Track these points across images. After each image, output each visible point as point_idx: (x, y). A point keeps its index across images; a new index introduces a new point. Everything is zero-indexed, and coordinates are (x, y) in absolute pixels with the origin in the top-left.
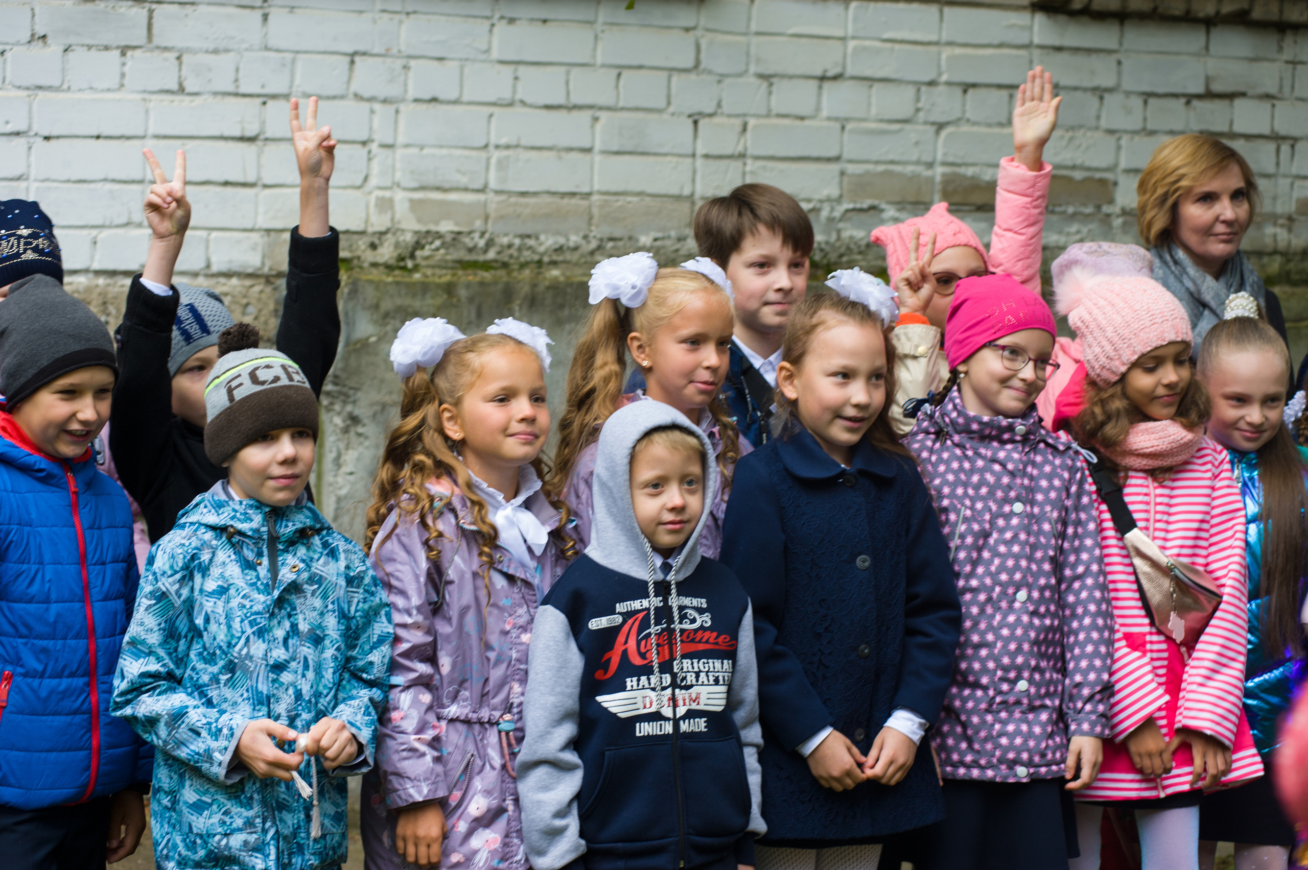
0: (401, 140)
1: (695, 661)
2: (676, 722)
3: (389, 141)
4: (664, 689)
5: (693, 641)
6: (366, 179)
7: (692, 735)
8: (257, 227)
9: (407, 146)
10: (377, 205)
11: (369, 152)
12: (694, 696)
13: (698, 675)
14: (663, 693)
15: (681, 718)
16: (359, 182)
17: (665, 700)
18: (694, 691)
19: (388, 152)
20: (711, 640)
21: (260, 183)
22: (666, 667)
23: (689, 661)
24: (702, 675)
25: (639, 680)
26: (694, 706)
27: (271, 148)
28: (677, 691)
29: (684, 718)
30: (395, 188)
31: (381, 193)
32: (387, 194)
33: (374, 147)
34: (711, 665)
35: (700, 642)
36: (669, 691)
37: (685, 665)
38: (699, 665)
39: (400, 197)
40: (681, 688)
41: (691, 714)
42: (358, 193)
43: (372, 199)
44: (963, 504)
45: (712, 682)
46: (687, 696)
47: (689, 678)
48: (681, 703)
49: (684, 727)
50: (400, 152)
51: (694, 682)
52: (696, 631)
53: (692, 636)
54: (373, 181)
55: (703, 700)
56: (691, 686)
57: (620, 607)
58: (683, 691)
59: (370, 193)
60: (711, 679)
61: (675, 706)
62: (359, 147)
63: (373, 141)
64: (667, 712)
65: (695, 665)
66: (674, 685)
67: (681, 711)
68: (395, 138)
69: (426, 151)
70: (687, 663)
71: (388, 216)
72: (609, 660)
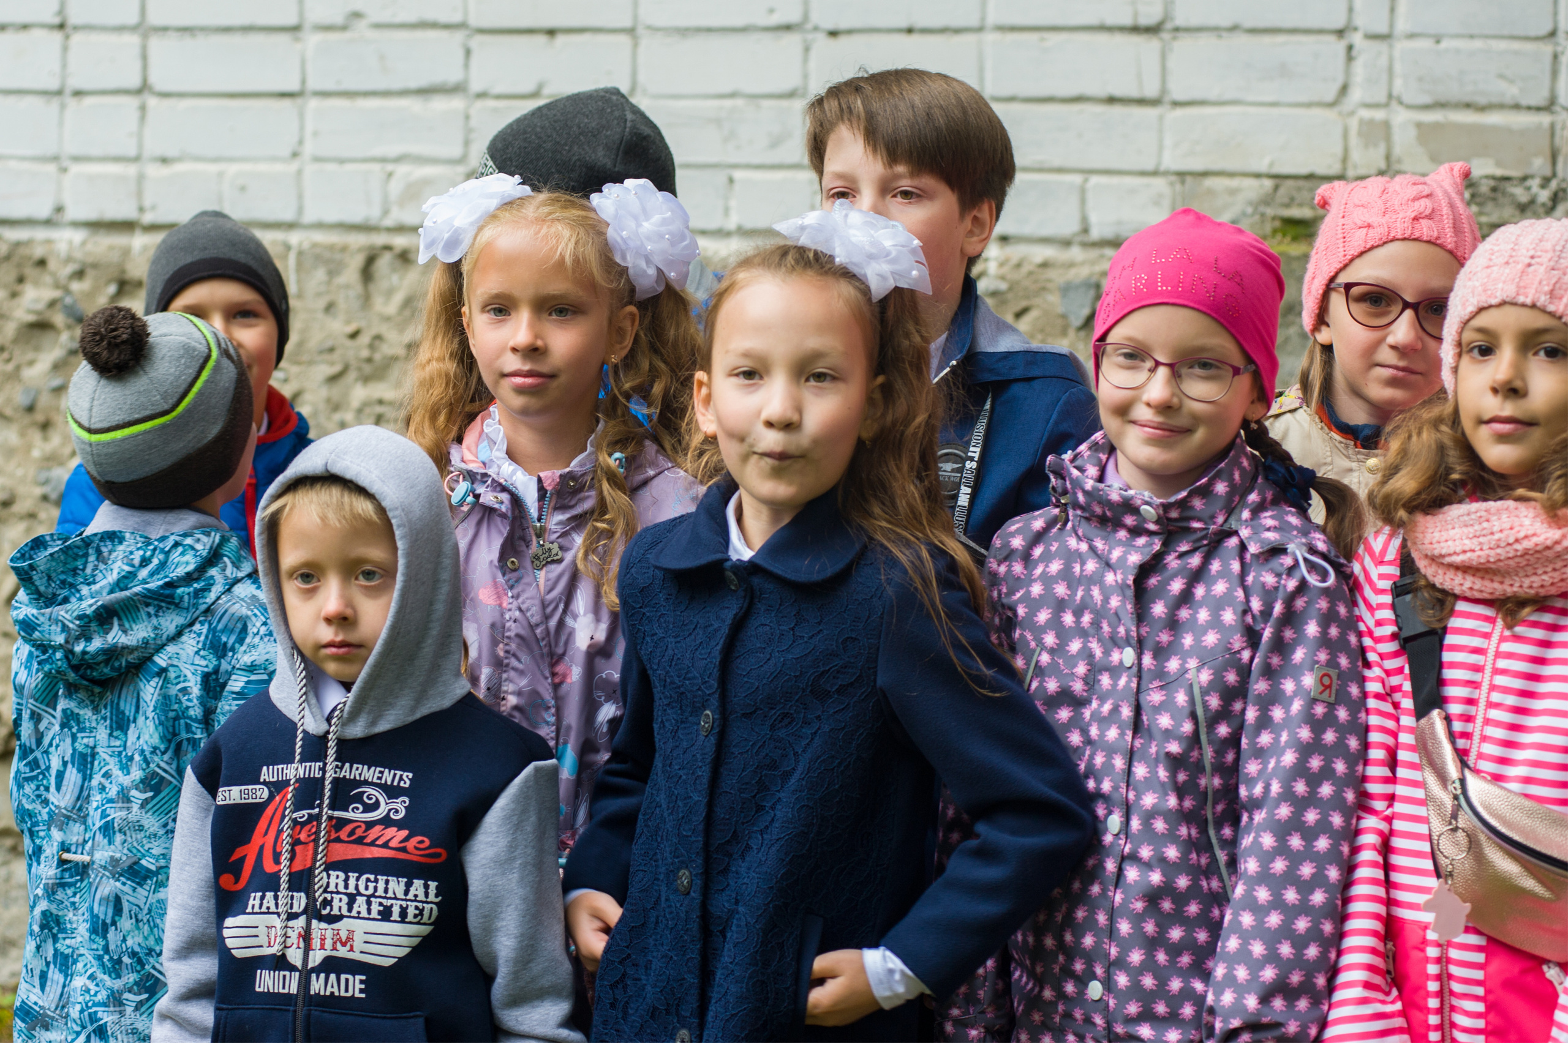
0: (1402, 25)
1: (353, 876)
2: (306, 975)
3: (1382, 28)
4: (292, 916)
5: (360, 841)
6: (1344, 89)
7: (331, 1002)
8: (1163, 168)
9: (1412, 36)
10: (1360, 134)
11: (1350, 48)
12: (344, 935)
13: (352, 899)
14: (291, 923)
15: (313, 970)
16: (1330, 96)
17: (294, 935)
18: (343, 926)
19: (1382, 47)
20: (393, 844)
21: (1167, 99)
22: (302, 881)
23: (342, 875)
24: (361, 900)
25: (262, 898)
26: (343, 952)
27: (1184, 45)
28: (314, 922)
29: (317, 970)
30: (1394, 104)
31: (1366, 114)
32: (1379, 115)
33: (1357, 39)
34: (381, 886)
35: (373, 844)
36: (301, 921)
37: (333, 881)
38: (357, 882)
39: (1401, 118)
40: (321, 918)
41: (332, 965)
42: (1330, 114)
43: (1354, 124)
44: (1040, 642)
45: (374, 914)
46: (329, 934)
47: (336, 904)
48: (316, 943)
49: (317, 985)
50: (1401, 47)
51: (345, 912)
52: (370, 825)
53: (359, 832)
54: (1356, 95)
55: (358, 945)
56: (339, 918)
57: (268, 774)
58: (323, 925)
59: (1352, 113)
60: (375, 908)
61: (308, 948)
62: (1332, 38)
63: (1356, 29)
64: (295, 956)
65: (352, 882)
66: (313, 912)
67: (317, 957)
68: (1392, 25)
69: (1445, 44)
70: (336, 878)
71: (1382, 150)
72: (242, 860)
